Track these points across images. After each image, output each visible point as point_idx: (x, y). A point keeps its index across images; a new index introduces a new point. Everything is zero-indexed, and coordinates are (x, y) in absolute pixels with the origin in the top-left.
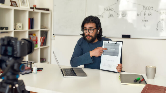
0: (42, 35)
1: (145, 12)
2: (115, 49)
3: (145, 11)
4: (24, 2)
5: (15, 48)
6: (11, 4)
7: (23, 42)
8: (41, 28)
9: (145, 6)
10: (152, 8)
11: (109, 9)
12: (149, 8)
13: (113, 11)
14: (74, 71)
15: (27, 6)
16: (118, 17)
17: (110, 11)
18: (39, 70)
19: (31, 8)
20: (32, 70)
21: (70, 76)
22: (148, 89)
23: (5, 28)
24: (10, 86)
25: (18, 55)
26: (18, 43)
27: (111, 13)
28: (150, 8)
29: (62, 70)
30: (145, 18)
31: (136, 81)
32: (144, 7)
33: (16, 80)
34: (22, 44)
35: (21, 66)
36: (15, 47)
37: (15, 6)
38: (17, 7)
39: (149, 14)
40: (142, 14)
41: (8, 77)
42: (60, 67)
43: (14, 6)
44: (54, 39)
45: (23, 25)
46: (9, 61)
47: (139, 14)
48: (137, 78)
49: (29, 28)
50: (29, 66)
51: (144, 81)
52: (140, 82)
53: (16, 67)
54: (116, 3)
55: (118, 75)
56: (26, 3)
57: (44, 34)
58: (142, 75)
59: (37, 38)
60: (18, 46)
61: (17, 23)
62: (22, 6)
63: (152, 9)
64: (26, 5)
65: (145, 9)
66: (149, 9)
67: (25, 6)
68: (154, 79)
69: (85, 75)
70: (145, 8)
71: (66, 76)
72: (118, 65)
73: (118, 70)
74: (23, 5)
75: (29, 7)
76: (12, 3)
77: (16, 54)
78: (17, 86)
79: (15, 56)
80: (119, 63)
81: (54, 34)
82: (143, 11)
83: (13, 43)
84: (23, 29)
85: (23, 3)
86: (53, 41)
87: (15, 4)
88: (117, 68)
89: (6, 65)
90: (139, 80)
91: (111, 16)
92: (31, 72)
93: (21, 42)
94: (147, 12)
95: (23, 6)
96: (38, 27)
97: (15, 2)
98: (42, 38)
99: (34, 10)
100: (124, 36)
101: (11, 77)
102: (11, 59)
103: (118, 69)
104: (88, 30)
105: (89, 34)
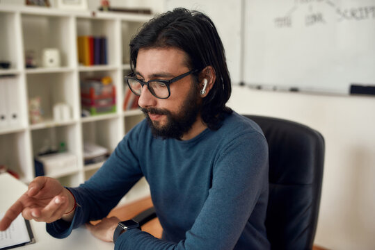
8: (124, 64)
13: (325, 1)
17: (315, 3)
38: (49, 5)
43: (35, 3)
59: (114, 88)
95: (70, 4)
104: (145, 87)
105: (151, 103)
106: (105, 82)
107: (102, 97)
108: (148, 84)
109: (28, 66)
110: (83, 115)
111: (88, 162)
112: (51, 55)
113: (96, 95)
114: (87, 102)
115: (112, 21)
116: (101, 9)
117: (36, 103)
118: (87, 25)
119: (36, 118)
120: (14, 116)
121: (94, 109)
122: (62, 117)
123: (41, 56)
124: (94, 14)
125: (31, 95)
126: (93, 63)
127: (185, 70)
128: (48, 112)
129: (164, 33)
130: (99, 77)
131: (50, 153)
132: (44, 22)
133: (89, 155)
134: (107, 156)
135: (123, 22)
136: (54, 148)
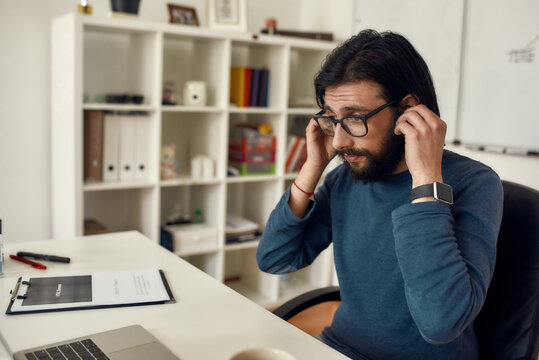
4: (228, 7)
8: (291, 105)
15: (238, 23)
37: (188, 24)
38: (197, 24)
43: (182, 21)
59: (274, 141)
62: (217, 22)
64: (235, 20)
67: (227, 23)
74: (222, 19)
76: (175, 13)
85: (225, 12)
87: (188, 14)
95: (223, 23)
97: (191, 10)
104: (339, 125)
105: (347, 143)
106: (263, 130)
107: (257, 151)
108: (341, 122)
109: (166, 102)
110: (230, 174)
111: (231, 239)
112: (195, 89)
113: (248, 148)
114: (237, 156)
115: (279, 47)
116: (265, 32)
117: (171, 152)
118: (244, 52)
119: (169, 172)
120: (142, 168)
121: (244, 166)
122: (202, 174)
123: (182, 90)
124: (255, 37)
125: (165, 141)
126: (249, 104)
127: (382, 102)
128: (184, 166)
129: (352, 65)
130: (255, 124)
131: (182, 222)
132: (189, 46)
133: (233, 230)
134: (257, 234)
135: (293, 49)
136: (187, 217)
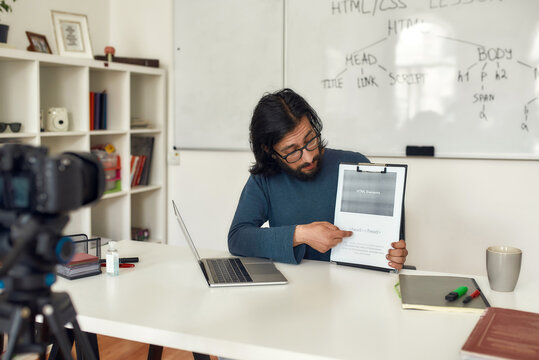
0: (135, 150)
1: (484, 68)
2: (380, 190)
3: (485, 64)
4: (74, 36)
5: (39, 183)
6: (28, 44)
7: (65, 162)
8: (132, 127)
9: (483, 48)
10: (508, 55)
11: (362, 57)
12: (497, 54)
13: (376, 65)
14: (243, 268)
15: (84, 51)
16: (392, 84)
17: (366, 66)
18: (126, 263)
19: (98, 58)
20: (103, 263)
21: (228, 281)
22: (496, 322)
23: (10, 125)
24: (25, 312)
25: (51, 206)
26: (50, 166)
27: (369, 70)
28: (500, 54)
29: (202, 265)
30: (483, 88)
31: (453, 299)
32: (482, 51)
33: (45, 292)
34: (61, 168)
35: (60, 245)
36: (39, 177)
37: (44, 52)
38: (51, 52)
39: (497, 76)
40: (475, 73)
41: (16, 281)
42: (196, 253)
43: (40, 49)
44: (178, 164)
45: (70, 116)
46: (20, 226)
47: (463, 74)
48: (457, 289)
49: (93, 127)
50: (92, 252)
51: (480, 299)
52: (467, 302)
53: (43, 246)
54: (385, 39)
55: (394, 278)
56: (80, 40)
57: (144, 146)
58: (473, 280)
59: (119, 159)
60: (49, 174)
61: (51, 110)
62: (66, 49)
63: (510, 58)
64: (82, 48)
65: (483, 56)
66: (497, 57)
67: (75, 51)
68: (512, 290)
69: (282, 278)
70: (483, 53)
71: (216, 282)
72: (393, 245)
73: (392, 262)
74: (70, 47)
75: (89, 55)
76: (33, 41)
77: (44, 204)
78: (48, 310)
79: (40, 208)
80: (396, 238)
81: (177, 146)
82: (476, 64)
83: (30, 164)
84: (70, 128)
85: (71, 39)
86: (172, 169)
87: (42, 42)
88: (389, 256)
89: (11, 242)
90: (464, 293)
91: (369, 81)
92: (100, 272)
93: (58, 162)
94: (492, 68)
95: (71, 51)
96: (121, 123)
97: (43, 38)
98: (137, 159)
99: (106, 65)
100: (413, 151)
101: (28, 282)
102: (25, 219)
103: (395, 259)
135: (132, 75)
